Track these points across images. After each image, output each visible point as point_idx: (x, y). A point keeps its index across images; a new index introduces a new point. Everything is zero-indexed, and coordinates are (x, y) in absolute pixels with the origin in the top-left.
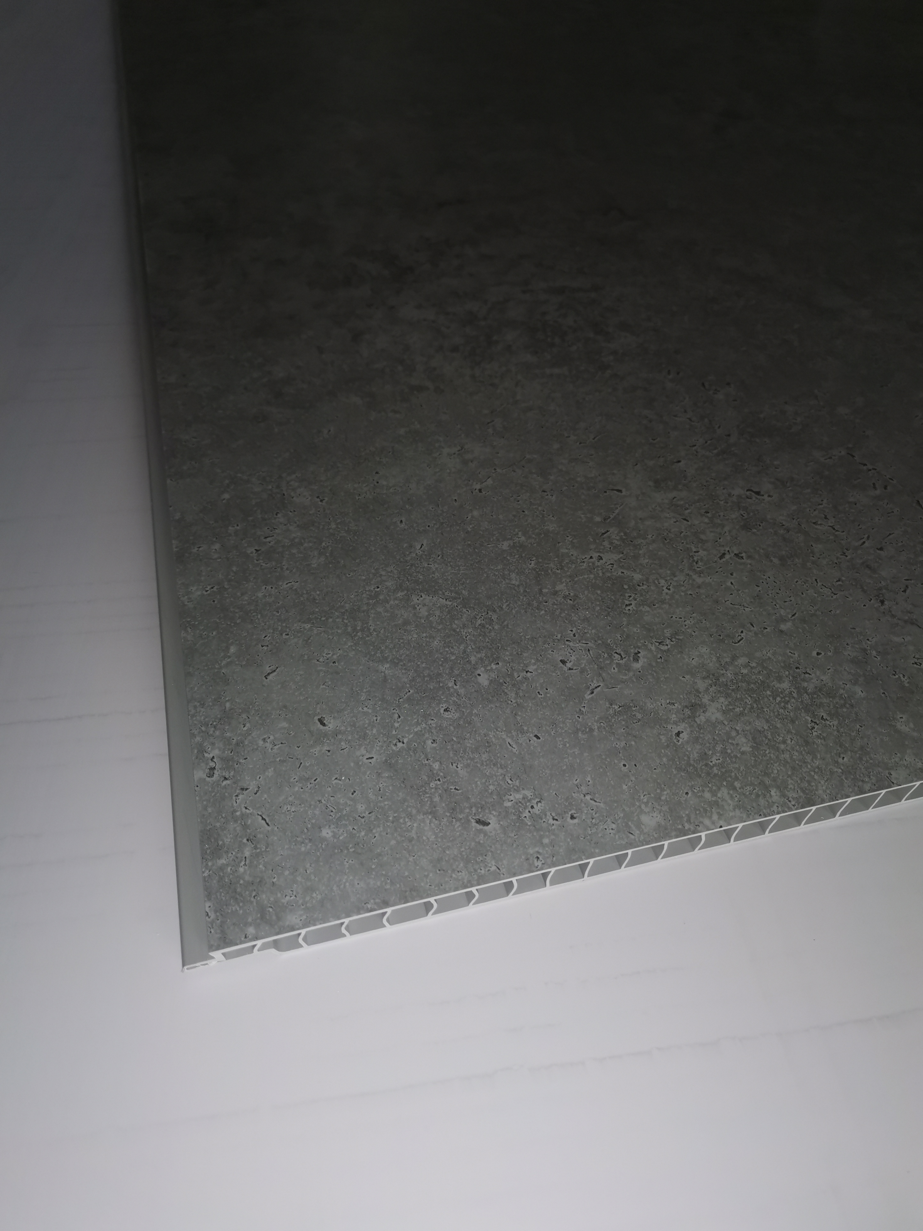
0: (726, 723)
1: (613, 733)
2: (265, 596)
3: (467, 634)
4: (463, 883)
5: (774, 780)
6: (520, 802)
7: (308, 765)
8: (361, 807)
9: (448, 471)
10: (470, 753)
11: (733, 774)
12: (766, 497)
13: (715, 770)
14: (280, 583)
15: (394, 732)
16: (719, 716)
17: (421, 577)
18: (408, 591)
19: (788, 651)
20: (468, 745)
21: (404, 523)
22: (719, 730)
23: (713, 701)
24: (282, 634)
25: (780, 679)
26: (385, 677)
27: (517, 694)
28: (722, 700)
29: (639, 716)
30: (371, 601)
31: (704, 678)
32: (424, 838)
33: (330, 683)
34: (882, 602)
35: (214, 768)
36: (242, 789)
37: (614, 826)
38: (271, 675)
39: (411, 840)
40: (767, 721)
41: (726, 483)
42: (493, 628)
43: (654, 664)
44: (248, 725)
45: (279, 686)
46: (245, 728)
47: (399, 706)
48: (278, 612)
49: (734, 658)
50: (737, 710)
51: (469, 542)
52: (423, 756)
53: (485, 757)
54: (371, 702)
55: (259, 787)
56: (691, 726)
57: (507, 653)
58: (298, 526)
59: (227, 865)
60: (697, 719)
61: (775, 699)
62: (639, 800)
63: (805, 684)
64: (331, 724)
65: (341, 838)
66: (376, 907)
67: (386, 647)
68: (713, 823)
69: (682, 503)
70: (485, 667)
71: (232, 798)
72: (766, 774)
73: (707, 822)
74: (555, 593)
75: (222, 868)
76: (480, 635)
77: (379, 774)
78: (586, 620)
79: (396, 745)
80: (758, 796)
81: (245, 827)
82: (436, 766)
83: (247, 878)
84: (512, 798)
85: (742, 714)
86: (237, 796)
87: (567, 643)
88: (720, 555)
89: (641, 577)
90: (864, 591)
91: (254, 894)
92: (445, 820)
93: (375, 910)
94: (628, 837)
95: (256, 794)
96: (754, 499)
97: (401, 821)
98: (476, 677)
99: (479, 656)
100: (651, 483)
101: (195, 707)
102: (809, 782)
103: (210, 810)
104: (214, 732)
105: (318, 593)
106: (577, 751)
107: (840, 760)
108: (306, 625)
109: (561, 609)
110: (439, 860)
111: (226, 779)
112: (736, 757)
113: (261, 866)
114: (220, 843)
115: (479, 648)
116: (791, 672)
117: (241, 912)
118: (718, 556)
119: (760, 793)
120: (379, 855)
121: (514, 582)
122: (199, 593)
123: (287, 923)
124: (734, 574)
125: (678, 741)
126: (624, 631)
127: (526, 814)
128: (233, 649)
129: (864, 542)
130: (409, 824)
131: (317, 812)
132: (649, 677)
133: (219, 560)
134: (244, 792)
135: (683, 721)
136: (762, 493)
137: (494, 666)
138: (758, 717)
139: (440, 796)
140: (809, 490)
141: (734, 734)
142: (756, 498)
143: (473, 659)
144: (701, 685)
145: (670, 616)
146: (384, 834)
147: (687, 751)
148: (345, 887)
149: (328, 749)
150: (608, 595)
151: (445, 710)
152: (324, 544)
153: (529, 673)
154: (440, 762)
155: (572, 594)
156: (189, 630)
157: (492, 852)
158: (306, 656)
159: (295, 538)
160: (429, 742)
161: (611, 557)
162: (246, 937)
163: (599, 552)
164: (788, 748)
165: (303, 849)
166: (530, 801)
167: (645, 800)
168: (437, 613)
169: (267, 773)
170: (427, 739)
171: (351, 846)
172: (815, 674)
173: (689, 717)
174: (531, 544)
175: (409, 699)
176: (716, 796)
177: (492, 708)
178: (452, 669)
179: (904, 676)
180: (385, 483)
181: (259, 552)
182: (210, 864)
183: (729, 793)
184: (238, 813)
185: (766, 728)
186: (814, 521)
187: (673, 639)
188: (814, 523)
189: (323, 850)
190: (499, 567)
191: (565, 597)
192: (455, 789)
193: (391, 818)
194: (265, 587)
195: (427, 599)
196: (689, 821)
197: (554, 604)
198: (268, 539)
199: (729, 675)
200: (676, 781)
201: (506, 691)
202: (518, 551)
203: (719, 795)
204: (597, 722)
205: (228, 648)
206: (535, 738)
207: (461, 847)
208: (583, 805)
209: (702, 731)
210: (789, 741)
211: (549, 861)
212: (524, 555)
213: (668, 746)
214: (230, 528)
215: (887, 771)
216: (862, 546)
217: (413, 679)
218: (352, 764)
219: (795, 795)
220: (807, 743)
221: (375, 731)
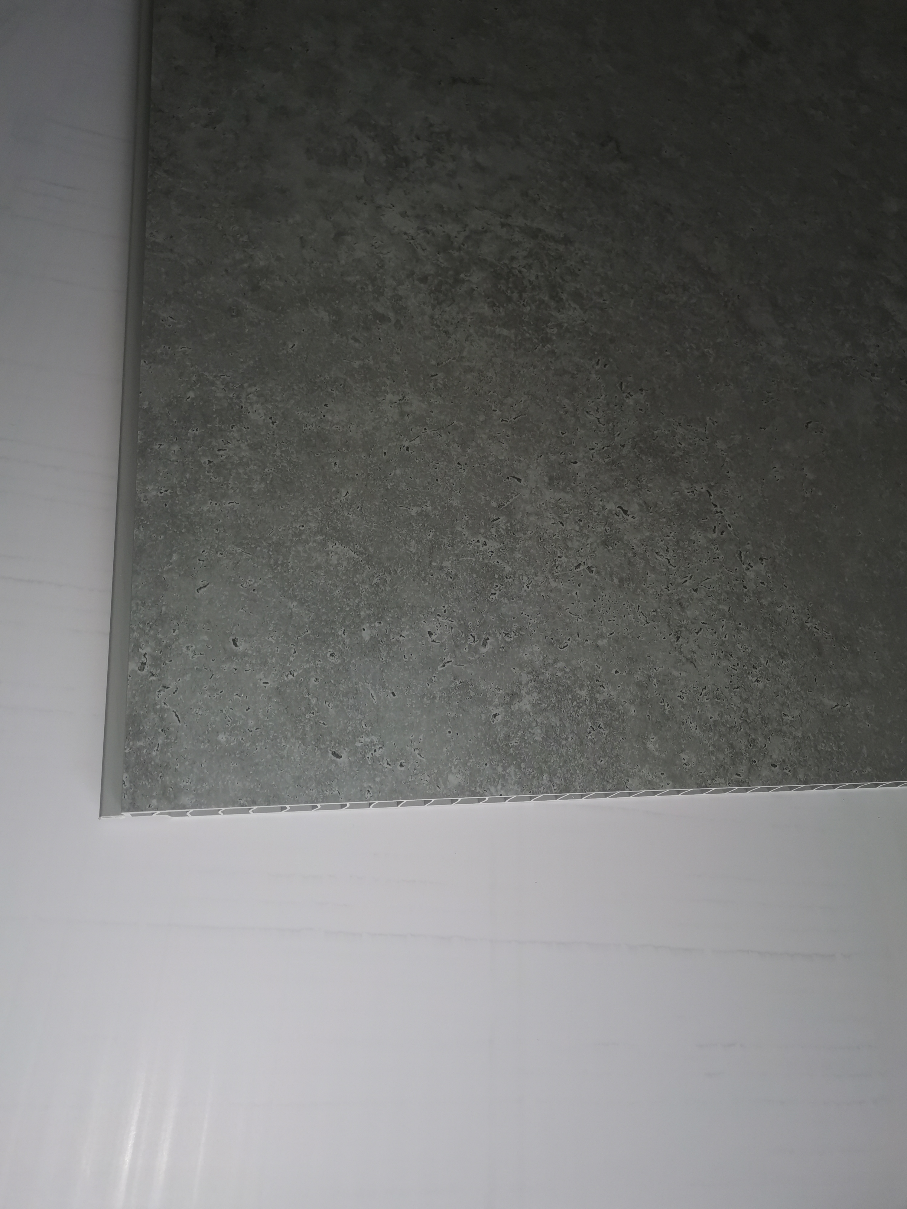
0: (532, 714)
1: (449, 704)
2: (209, 511)
3: (364, 590)
4: (312, 798)
5: (549, 768)
6: (368, 745)
7: (218, 677)
8: (251, 723)
9: (386, 420)
10: (341, 696)
11: (522, 757)
12: (631, 516)
13: (511, 751)
14: (224, 501)
15: (288, 665)
16: (528, 707)
17: (340, 525)
18: (326, 536)
19: (596, 665)
20: (341, 689)
21: (337, 466)
22: (525, 719)
23: (528, 694)
24: (217, 553)
25: (581, 687)
26: (291, 613)
27: (388, 653)
28: (535, 694)
29: (472, 694)
30: (294, 539)
31: (528, 673)
32: (292, 758)
33: (247, 608)
34: (678, 638)
35: (145, 664)
36: (164, 687)
37: (428, 778)
38: (202, 590)
39: (282, 757)
40: (560, 720)
41: (605, 494)
42: (385, 590)
43: (496, 652)
44: (177, 631)
45: (207, 602)
46: (174, 634)
47: (297, 643)
48: (217, 530)
49: (556, 661)
50: (543, 705)
51: (386, 500)
52: (305, 691)
53: (351, 701)
54: (277, 634)
55: (177, 688)
56: (506, 711)
57: (390, 615)
58: (248, 445)
59: (144, 748)
60: (512, 707)
61: (572, 703)
62: (451, 762)
63: (598, 695)
64: (242, 646)
65: (232, 744)
66: (246, 804)
67: (299, 586)
68: (497, 791)
69: (565, 505)
70: (370, 623)
71: (155, 692)
72: (545, 762)
73: (493, 789)
74: (441, 568)
75: (140, 749)
76: (373, 593)
77: (270, 698)
78: (458, 599)
79: (287, 676)
80: (534, 777)
81: (162, 719)
82: (314, 701)
83: (157, 761)
84: (362, 740)
85: (545, 710)
86: (159, 691)
87: (438, 617)
88: (577, 564)
89: (510, 570)
90: (669, 626)
91: (161, 774)
92: (310, 747)
93: (246, 806)
94: (435, 789)
95: (174, 693)
96: (621, 517)
97: (278, 740)
98: (361, 631)
99: (368, 612)
100: (546, 479)
101: (137, 604)
102: (572, 774)
103: (137, 699)
104: (149, 631)
105: (253, 519)
106: (419, 712)
107: (599, 762)
108: (238, 549)
109: (442, 585)
110: (299, 778)
111: (153, 675)
112: (529, 743)
113: (169, 754)
114: (142, 728)
115: (369, 605)
116: (592, 683)
117: (149, 786)
118: (575, 565)
119: (536, 775)
120: (257, 764)
121: (412, 549)
122: (154, 493)
123: (181, 803)
124: (581, 586)
125: (493, 722)
126: (483, 617)
127: (370, 755)
128: (175, 557)
129: (686, 581)
130: (283, 744)
131: (218, 719)
132: (489, 662)
133: (176, 463)
134: (166, 690)
135: (502, 706)
136: (628, 513)
137: (377, 624)
138: (556, 715)
139: (311, 727)
140: (664, 520)
141: (534, 724)
142: (623, 516)
143: (362, 613)
144: (525, 678)
145: (521, 612)
146: (264, 748)
147: (497, 731)
148: (227, 783)
149: (235, 667)
150: (481, 580)
151: (331, 655)
152: (266, 470)
153: (401, 637)
154: (317, 699)
155: (453, 573)
156: (142, 529)
157: (338, 779)
158: (233, 579)
159: (243, 457)
160: (313, 679)
161: (494, 545)
162: (149, 807)
163: (486, 537)
164: (567, 745)
165: (202, 747)
166: (374, 745)
167: (456, 764)
168: (345, 564)
169: (185, 678)
170: (312, 676)
171: (238, 752)
172: (608, 688)
173: (507, 704)
174: (435, 515)
175: (306, 639)
176: (505, 771)
177: (366, 661)
178: (344, 618)
179: (668, 705)
180: (330, 418)
181: (211, 464)
182: (131, 743)
183: (515, 771)
184: (158, 707)
185: (558, 725)
186: (657, 551)
187: (517, 634)
188: (657, 553)
189: (217, 751)
190: (404, 532)
191: (448, 574)
192: (323, 723)
193: (271, 737)
194: (210, 501)
195: (340, 548)
196: (481, 786)
197: (437, 578)
198: (221, 453)
199: (547, 674)
200: (482, 753)
201: (381, 649)
202: (423, 519)
203: (508, 771)
204: (440, 691)
205: (171, 555)
206: (392, 695)
207: (317, 771)
208: (412, 757)
209: (512, 717)
210: (569, 740)
211: (376, 795)
212: (426, 525)
213: (485, 723)
214: (190, 431)
215: (626, 778)
216: (684, 584)
217: (313, 622)
218: (251, 685)
219: (558, 783)
220: (582, 743)
221: (274, 660)
